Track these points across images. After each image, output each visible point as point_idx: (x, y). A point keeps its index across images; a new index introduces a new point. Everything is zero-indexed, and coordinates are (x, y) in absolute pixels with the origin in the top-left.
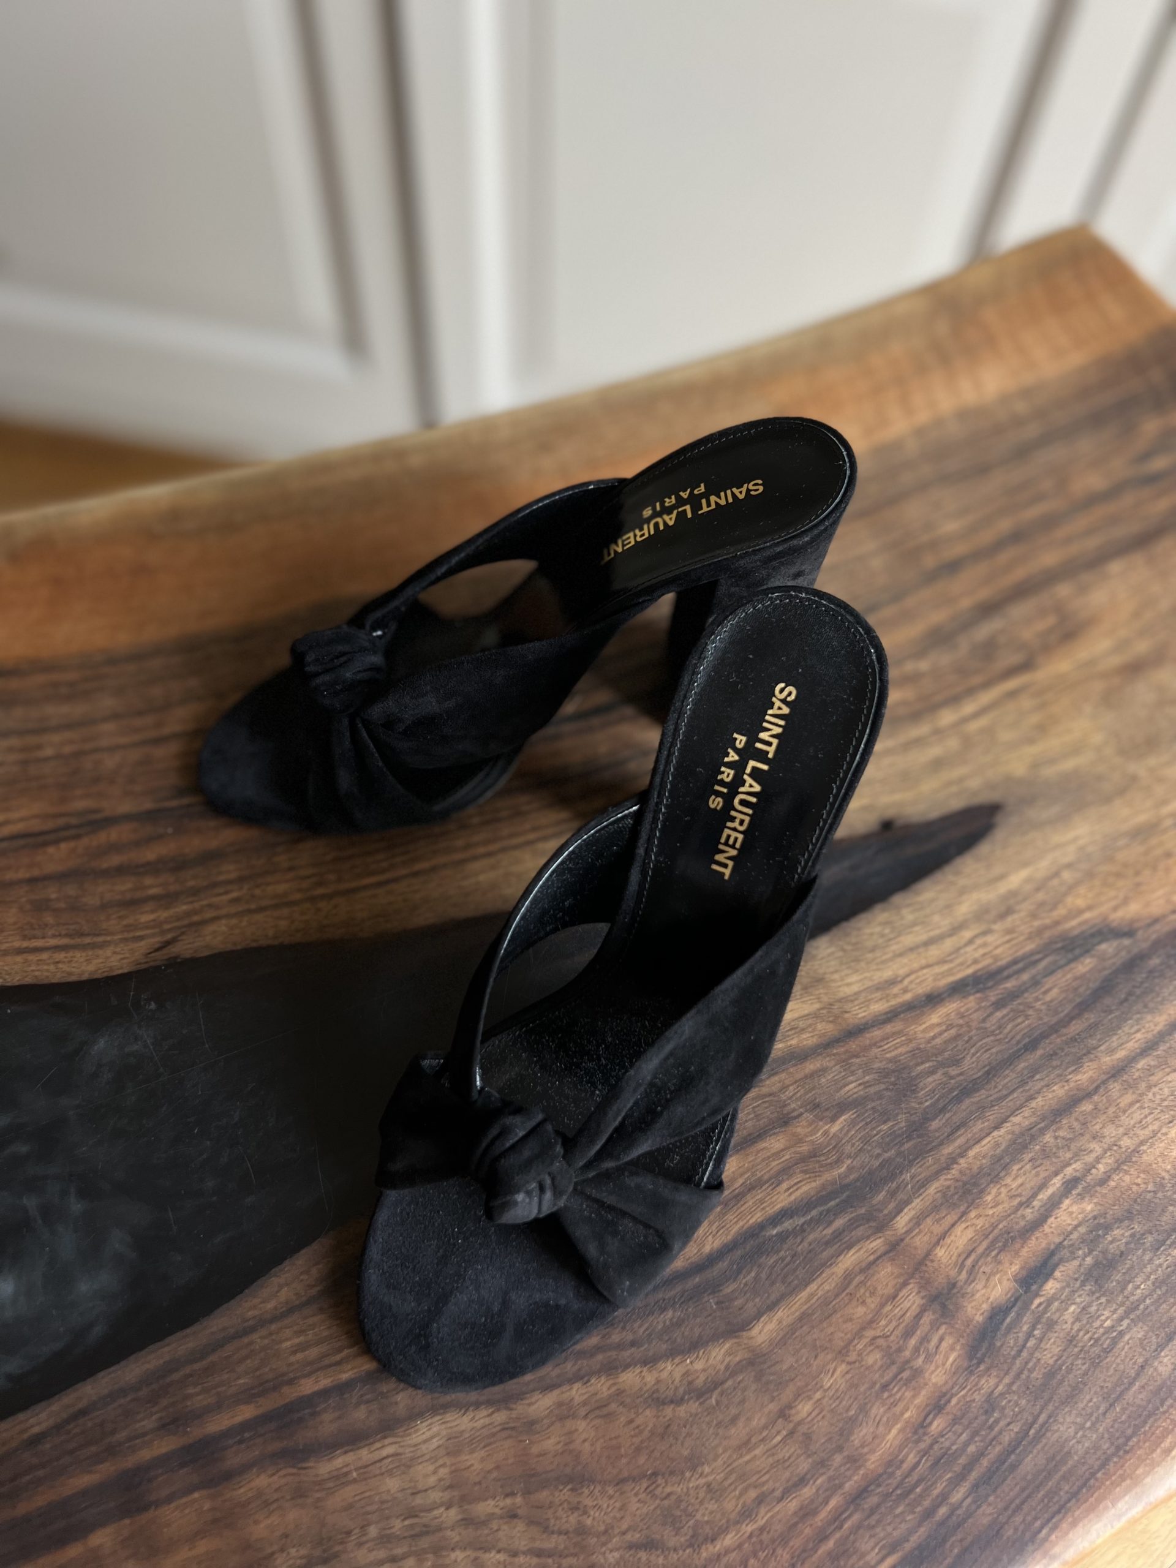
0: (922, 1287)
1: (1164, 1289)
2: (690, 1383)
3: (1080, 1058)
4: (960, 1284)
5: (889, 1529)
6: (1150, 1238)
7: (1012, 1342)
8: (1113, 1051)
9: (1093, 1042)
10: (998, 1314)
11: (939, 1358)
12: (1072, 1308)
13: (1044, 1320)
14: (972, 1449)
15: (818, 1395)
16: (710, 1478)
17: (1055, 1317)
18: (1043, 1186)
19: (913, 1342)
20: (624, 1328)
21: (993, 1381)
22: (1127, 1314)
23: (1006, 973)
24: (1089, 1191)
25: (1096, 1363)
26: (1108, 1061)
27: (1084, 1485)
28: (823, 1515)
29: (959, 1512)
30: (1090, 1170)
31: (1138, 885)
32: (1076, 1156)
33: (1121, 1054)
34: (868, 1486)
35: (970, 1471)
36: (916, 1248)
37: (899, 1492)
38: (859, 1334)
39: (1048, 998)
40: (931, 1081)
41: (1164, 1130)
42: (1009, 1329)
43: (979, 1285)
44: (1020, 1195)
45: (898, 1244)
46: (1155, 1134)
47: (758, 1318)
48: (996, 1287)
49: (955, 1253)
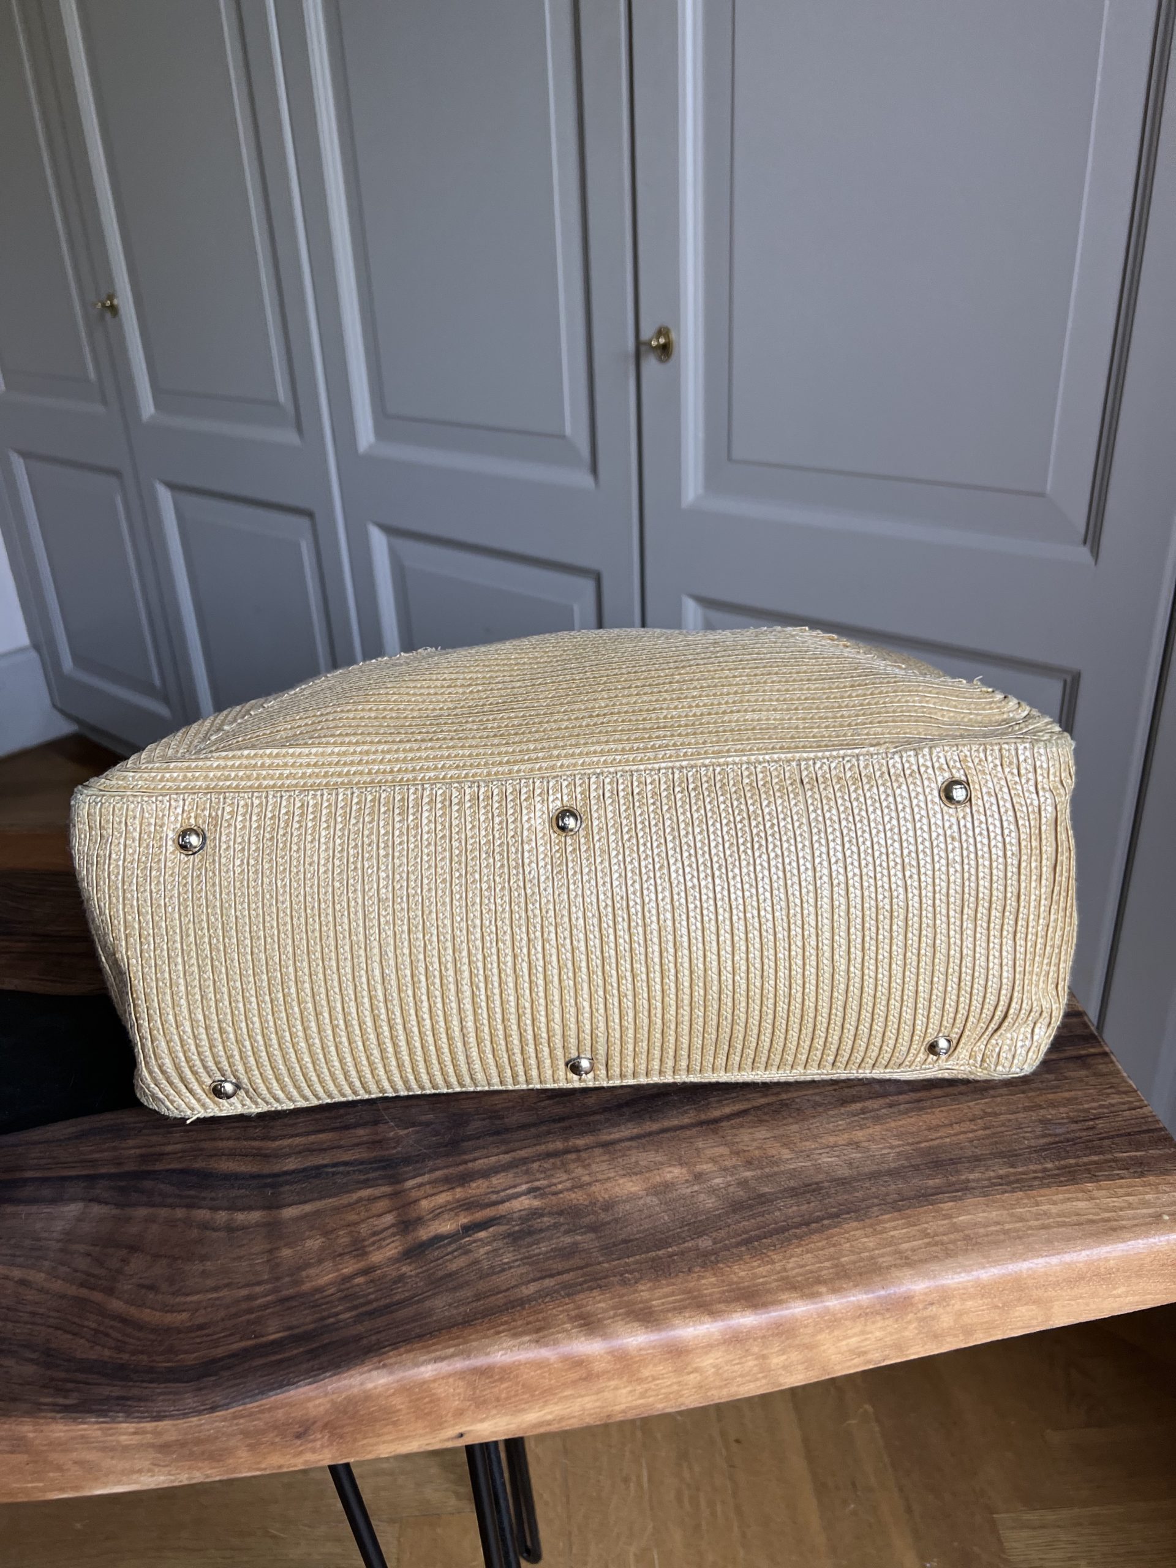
0: (399, 1215)
1: (556, 1253)
2: (229, 1223)
3: (586, 1133)
4: (425, 1219)
5: (293, 1319)
6: (566, 1227)
7: (436, 1253)
9: (599, 1127)
10: (438, 1239)
11: (383, 1250)
12: (489, 1247)
13: (465, 1249)
14: (372, 1296)
15: (298, 1248)
16: (207, 1268)
17: (473, 1249)
18: (515, 1186)
19: (375, 1239)
20: (211, 1191)
21: (410, 1268)
22: (522, 1259)
24: (543, 1196)
25: (481, 1278)
26: (605, 1137)
28: (258, 1302)
29: (341, 1324)
32: (548, 1177)
33: (615, 1136)
35: (362, 1307)
36: (410, 1197)
37: (311, 1304)
38: (344, 1227)
40: (478, 1124)
42: (440, 1247)
43: (437, 1222)
44: (494, 1188)
45: (400, 1192)
46: (609, 1178)
47: (290, 1205)
48: (446, 1226)
49: (432, 1205)
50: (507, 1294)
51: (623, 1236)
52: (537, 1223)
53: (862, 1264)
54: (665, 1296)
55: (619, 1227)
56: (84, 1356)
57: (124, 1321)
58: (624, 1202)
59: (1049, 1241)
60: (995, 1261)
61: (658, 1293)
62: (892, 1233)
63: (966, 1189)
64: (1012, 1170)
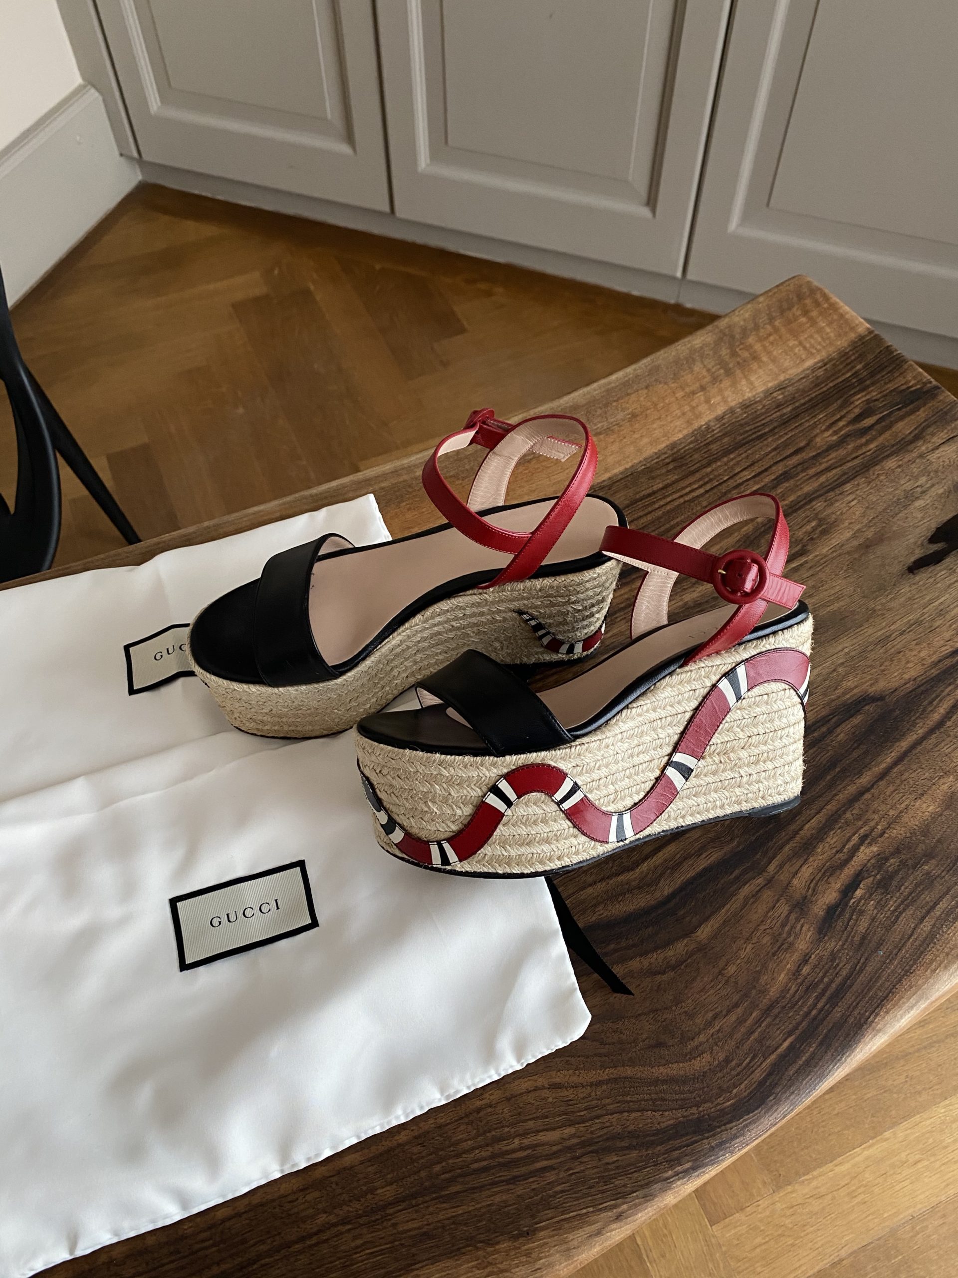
0: (787, 901)
1: (922, 887)
2: (668, 963)
3: (861, 770)
4: (809, 897)
5: (787, 1024)
6: (910, 862)
7: (841, 924)
8: (877, 765)
9: (867, 761)
11: (802, 936)
12: (872, 902)
13: (857, 910)
14: (826, 980)
15: (739, 961)
16: (686, 1009)
17: (863, 908)
18: (848, 840)
19: (787, 929)
20: (627, 939)
21: (832, 944)
22: (902, 902)
23: (813, 729)
24: (874, 841)
25: (888, 930)
26: (877, 769)
27: (890, 992)
28: (749, 1022)
29: (823, 1012)
30: (873, 830)
31: (884, 671)
32: (865, 824)
33: (883, 766)
34: (771, 1005)
35: (826, 992)
36: (782, 881)
37: (789, 1005)
38: (756, 929)
39: (839, 738)
41: (912, 804)
42: (839, 916)
43: (819, 896)
44: (836, 847)
45: (771, 879)
46: (908, 806)
47: (699, 926)
48: (830, 895)
49: (804, 881)
50: (915, 936)
52: (888, 867)
55: (945, 845)
56: (663, 1125)
57: (664, 1082)
58: (933, 822)
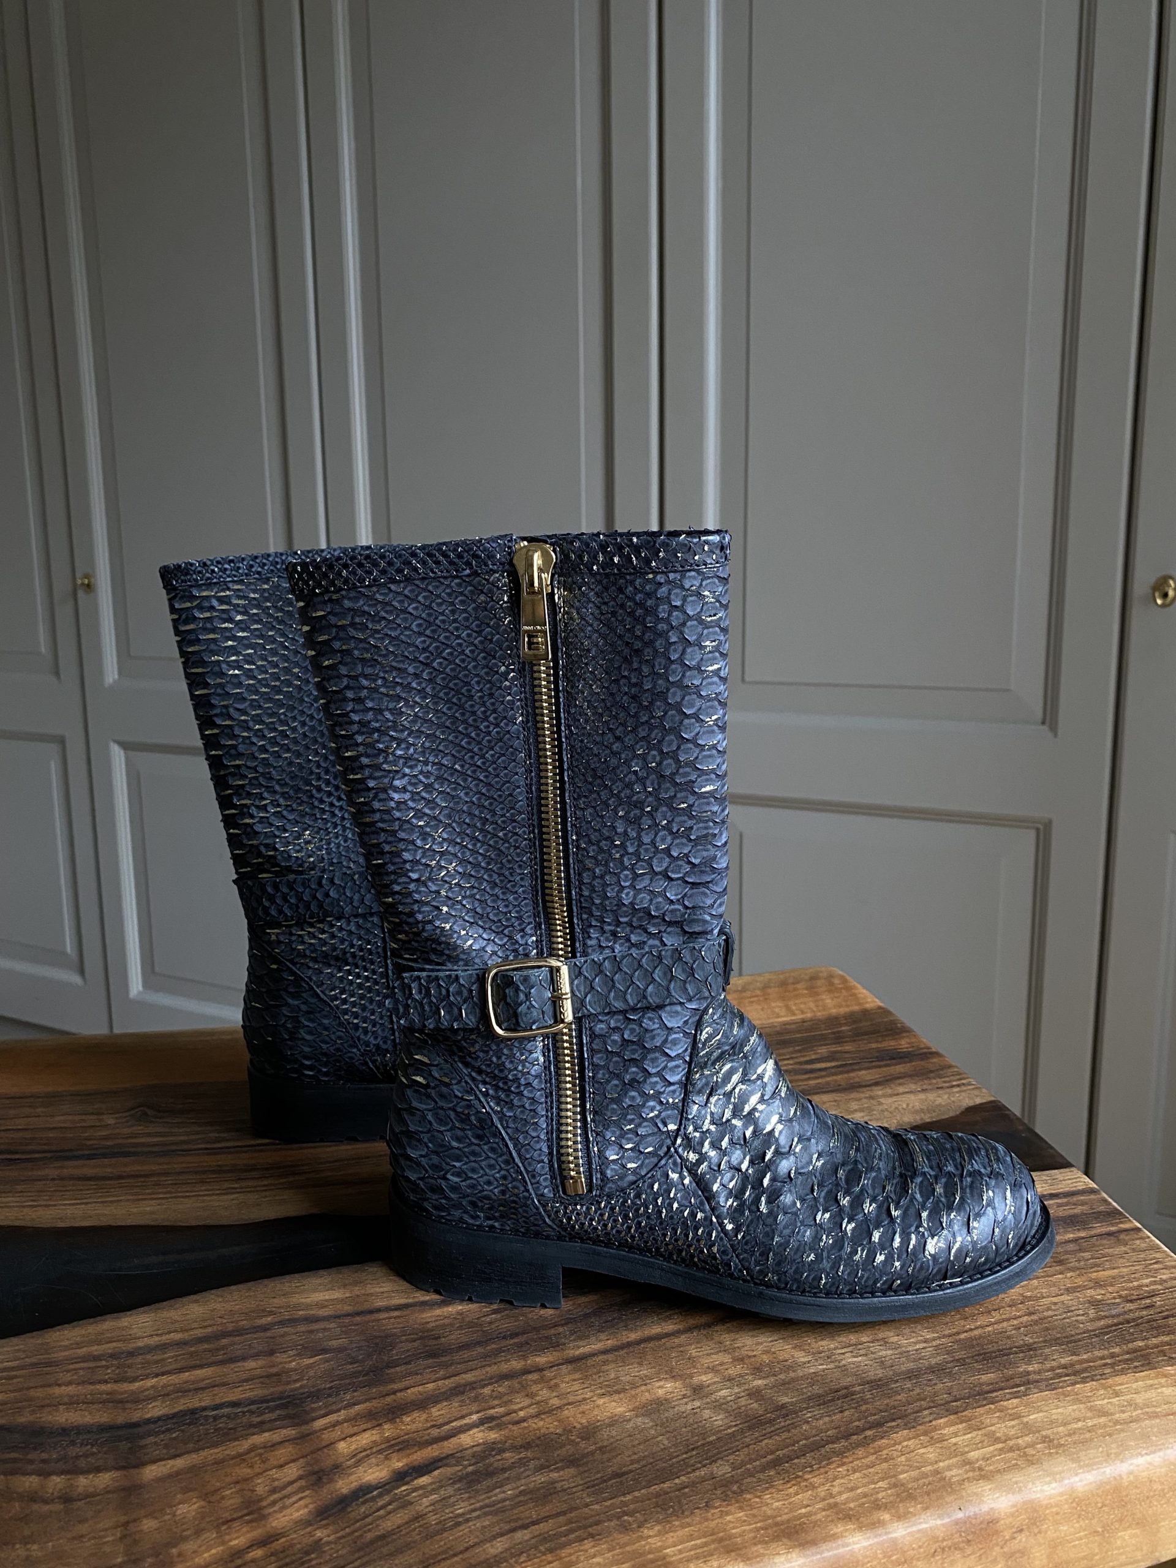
0: (308, 1464)
1: (528, 1498)
2: (67, 1492)
3: (547, 1348)
4: (344, 1467)
6: (536, 1462)
7: (363, 1510)
9: (563, 1340)
10: (362, 1492)
11: (288, 1511)
12: (434, 1496)
13: (402, 1501)
15: (167, 1517)
17: (413, 1500)
18: (463, 1417)
19: (275, 1496)
20: (42, 1452)
21: (326, 1532)
22: (481, 1508)
24: (499, 1427)
25: (427, 1538)
26: (572, 1353)
32: (506, 1404)
36: (322, 1440)
38: (231, 1485)
40: (408, 1346)
42: (367, 1501)
43: (360, 1469)
44: (436, 1421)
45: (308, 1435)
46: (585, 1399)
47: (155, 1462)
48: (373, 1473)
49: (353, 1447)
51: (614, 1469)
52: (495, 1461)
53: (926, 1481)
54: (682, 1543)
55: (606, 1456)
58: (610, 1425)
59: (1145, 1437)
60: (1087, 1465)
61: (671, 1538)
62: (954, 1440)
63: (1026, 1384)
64: (1075, 1358)
